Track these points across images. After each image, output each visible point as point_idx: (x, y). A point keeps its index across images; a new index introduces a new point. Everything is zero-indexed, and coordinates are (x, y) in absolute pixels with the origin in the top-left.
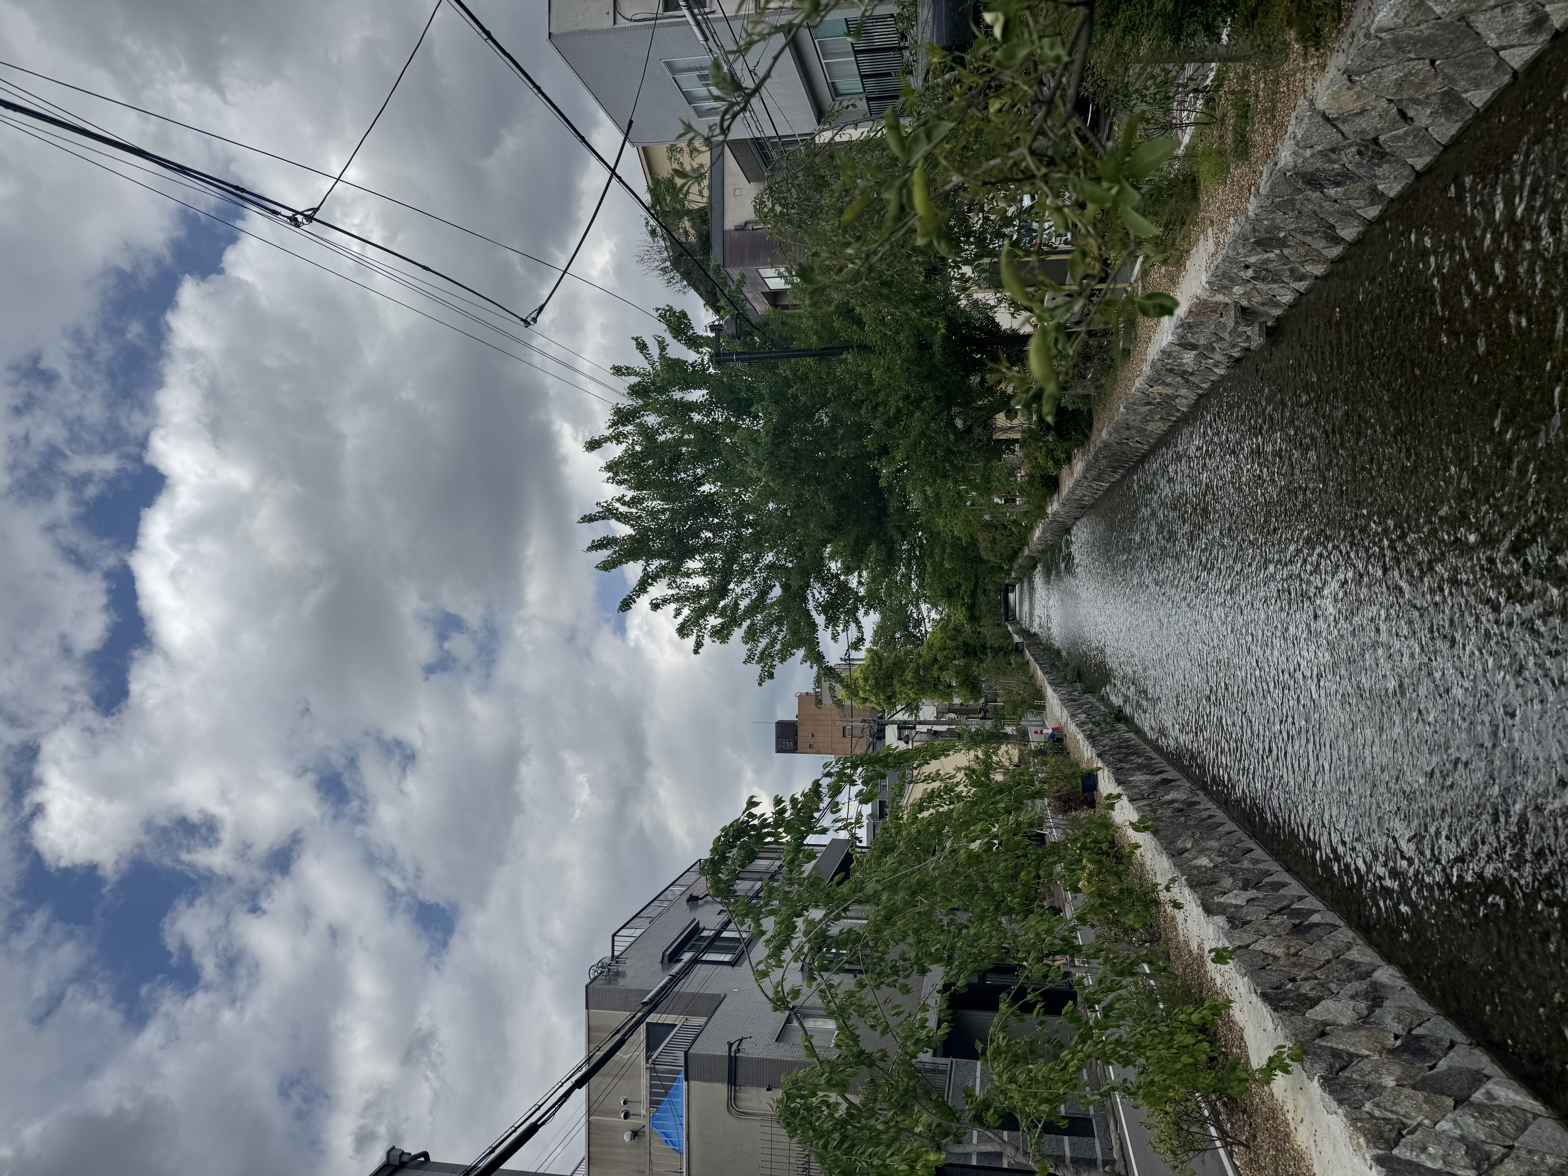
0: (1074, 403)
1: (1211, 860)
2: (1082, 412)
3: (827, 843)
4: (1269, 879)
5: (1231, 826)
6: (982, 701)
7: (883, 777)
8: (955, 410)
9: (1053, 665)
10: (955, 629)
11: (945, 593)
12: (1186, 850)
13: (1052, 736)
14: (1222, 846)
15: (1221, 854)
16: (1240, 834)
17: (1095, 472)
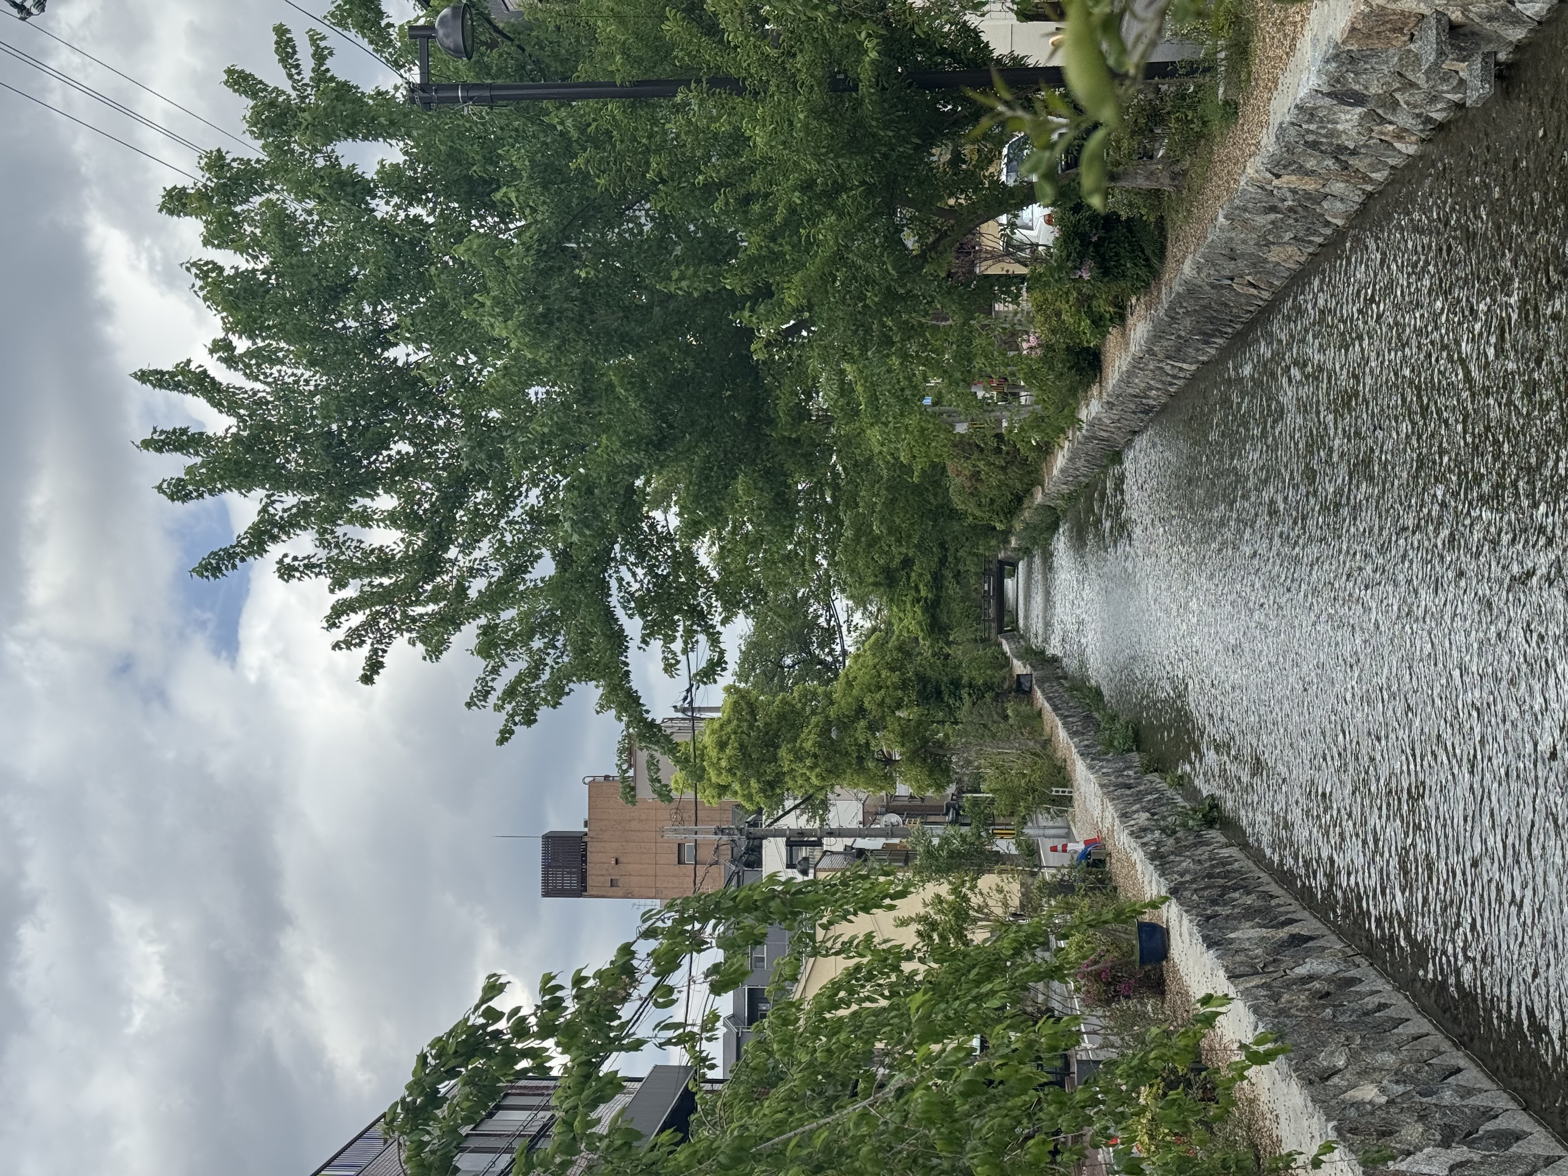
0: (1131, 205)
1: (1383, 1091)
2: (1146, 224)
3: (644, 1073)
4: (1490, 1126)
5: (1420, 1024)
6: (951, 789)
7: (758, 941)
8: (903, 213)
9: (1089, 717)
10: (900, 649)
11: (881, 578)
12: (1337, 1072)
13: (1085, 855)
14: (1403, 1063)
15: (1400, 1077)
16: (1437, 1039)
17: (1169, 343)
